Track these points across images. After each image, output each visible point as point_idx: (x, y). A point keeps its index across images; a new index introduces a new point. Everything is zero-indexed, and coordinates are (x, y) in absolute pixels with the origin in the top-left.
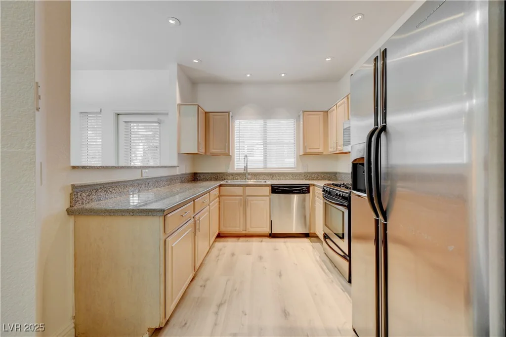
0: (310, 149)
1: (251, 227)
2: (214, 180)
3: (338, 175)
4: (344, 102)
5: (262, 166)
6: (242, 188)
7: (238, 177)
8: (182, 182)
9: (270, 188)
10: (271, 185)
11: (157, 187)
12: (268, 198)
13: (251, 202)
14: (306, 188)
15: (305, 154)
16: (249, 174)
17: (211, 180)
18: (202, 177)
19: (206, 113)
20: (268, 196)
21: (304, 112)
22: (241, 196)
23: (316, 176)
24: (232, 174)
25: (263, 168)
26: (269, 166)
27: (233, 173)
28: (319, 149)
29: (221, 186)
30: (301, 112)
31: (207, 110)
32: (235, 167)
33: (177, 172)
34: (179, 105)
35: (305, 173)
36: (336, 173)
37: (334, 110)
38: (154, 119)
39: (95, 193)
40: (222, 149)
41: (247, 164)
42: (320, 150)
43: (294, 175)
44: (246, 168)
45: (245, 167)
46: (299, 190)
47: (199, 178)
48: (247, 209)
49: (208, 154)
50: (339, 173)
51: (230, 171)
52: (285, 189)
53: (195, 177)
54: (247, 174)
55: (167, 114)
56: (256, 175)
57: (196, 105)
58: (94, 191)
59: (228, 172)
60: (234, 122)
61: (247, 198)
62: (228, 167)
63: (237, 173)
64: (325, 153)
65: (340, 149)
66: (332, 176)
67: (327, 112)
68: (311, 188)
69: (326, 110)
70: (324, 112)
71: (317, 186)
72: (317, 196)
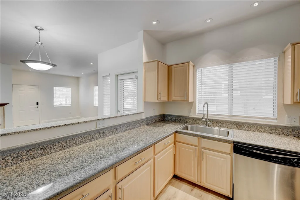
1: (206, 181)
5: (226, 113)
6: (198, 138)
7: (199, 122)
8: (148, 124)
9: (232, 145)
10: (234, 142)
11: (115, 133)
12: (229, 157)
13: (208, 156)
14: (298, 159)
17: (175, 122)
18: (169, 118)
19: (169, 66)
20: (229, 154)
24: (193, 119)
25: (228, 116)
27: (195, 118)
29: (176, 132)
31: (169, 63)
32: (197, 112)
33: (144, 117)
34: (145, 63)
35: (294, 128)
38: (133, 76)
39: (27, 153)
40: (182, 97)
43: (274, 129)
47: (166, 119)
48: (202, 162)
49: (171, 100)
52: (254, 151)
53: (163, 119)
54: (208, 121)
55: (137, 72)
57: (156, 61)
58: (25, 152)
59: (190, 116)
60: (196, 71)
61: (202, 150)
62: (190, 111)
63: (198, 118)
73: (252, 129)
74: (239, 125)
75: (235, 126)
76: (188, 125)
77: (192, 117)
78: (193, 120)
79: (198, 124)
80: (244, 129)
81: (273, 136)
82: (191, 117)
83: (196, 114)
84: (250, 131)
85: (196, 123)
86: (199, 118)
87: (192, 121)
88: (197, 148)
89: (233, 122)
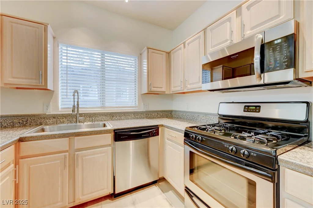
0: (154, 87)
1: (83, 194)
2: (20, 127)
3: (173, 113)
5: (99, 105)
6: (68, 139)
7: (64, 120)
9: (113, 134)
10: (114, 130)
12: (110, 148)
13: (84, 158)
14: (155, 130)
15: (150, 93)
16: (81, 115)
20: (110, 145)
21: (148, 48)
22: (66, 151)
23: (156, 114)
24: (54, 117)
25: (101, 107)
27: (57, 115)
28: (162, 88)
29: (21, 140)
30: (146, 48)
32: (60, 107)
35: (146, 112)
36: (172, 111)
37: (180, 49)
40: (32, 79)
41: (78, 102)
42: (163, 90)
43: (136, 115)
44: (76, 107)
45: (74, 106)
46: (149, 133)
48: (76, 170)
50: (175, 111)
51: (51, 111)
52: (132, 133)
54: (78, 115)
56: (92, 116)
59: (47, 114)
60: (58, 46)
61: (77, 153)
62: (48, 106)
63: (62, 114)
64: (166, 93)
65: (190, 87)
66: (169, 114)
67: (169, 53)
68: (160, 129)
69: (168, 51)
70: (167, 53)
71: (168, 127)
72: (168, 139)
73: (122, 117)
74: (112, 116)
75: (109, 117)
76: (45, 127)
77: (52, 115)
78: (54, 118)
79: (63, 122)
80: (116, 119)
82: (49, 115)
83: (59, 109)
84: (121, 120)
85: (59, 122)
86: (64, 114)
87: (51, 120)
88: (67, 153)
89: (107, 113)
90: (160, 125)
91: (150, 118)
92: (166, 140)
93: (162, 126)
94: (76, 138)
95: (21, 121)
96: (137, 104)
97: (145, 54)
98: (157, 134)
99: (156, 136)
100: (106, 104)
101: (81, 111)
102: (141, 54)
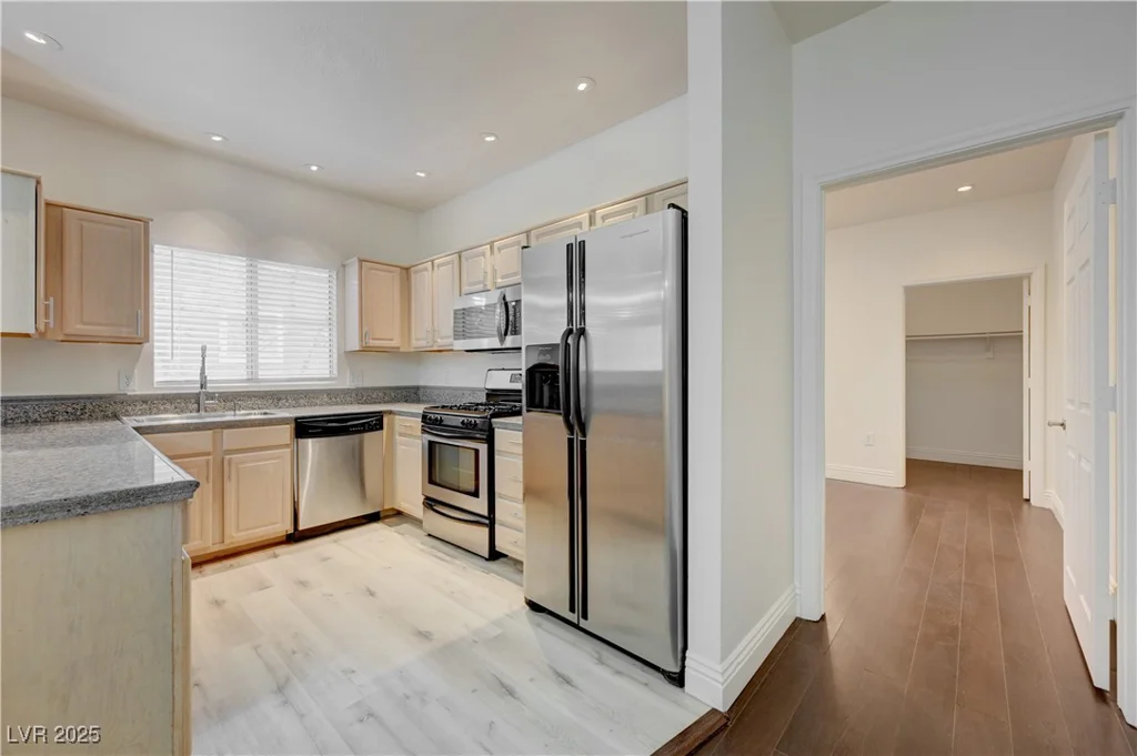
0: (373, 339)
1: (238, 529)
3: (421, 392)
4: (452, 262)
5: (242, 374)
6: (211, 432)
7: (168, 406)
9: (293, 425)
10: (296, 419)
12: (288, 450)
13: (240, 466)
14: (376, 420)
15: (365, 350)
16: (211, 396)
19: (51, 205)
20: (287, 446)
21: (361, 261)
22: (209, 454)
23: (381, 394)
24: (145, 400)
25: (248, 380)
26: (262, 374)
27: (149, 396)
28: (392, 340)
30: (356, 258)
32: (157, 379)
35: (357, 390)
36: (418, 388)
37: (426, 269)
42: (395, 343)
43: (333, 395)
46: (363, 424)
48: (227, 484)
50: (425, 387)
51: (137, 389)
52: (330, 425)
54: (203, 397)
56: (231, 399)
59: (128, 394)
61: (228, 457)
62: (129, 378)
63: (163, 395)
64: (401, 350)
65: (441, 343)
66: (411, 394)
67: (407, 269)
68: (385, 420)
69: (406, 265)
70: (402, 268)
71: (400, 413)
72: (401, 435)
73: (302, 401)
74: (276, 397)
75: (270, 401)
77: (140, 395)
78: (145, 402)
79: (166, 411)
81: (330, 408)
82: (133, 396)
83: (153, 385)
85: (155, 411)
86: (167, 395)
87: (138, 407)
88: (211, 457)
89: (266, 392)
90: (386, 412)
91: (366, 403)
92: (397, 437)
93: (390, 412)
94: (226, 431)
95: (70, 410)
96: (335, 372)
97: (353, 271)
98: (379, 426)
99: (377, 430)
100: (260, 373)
101: (210, 387)
102: (344, 266)
